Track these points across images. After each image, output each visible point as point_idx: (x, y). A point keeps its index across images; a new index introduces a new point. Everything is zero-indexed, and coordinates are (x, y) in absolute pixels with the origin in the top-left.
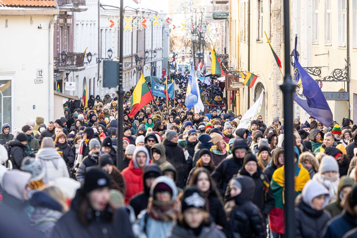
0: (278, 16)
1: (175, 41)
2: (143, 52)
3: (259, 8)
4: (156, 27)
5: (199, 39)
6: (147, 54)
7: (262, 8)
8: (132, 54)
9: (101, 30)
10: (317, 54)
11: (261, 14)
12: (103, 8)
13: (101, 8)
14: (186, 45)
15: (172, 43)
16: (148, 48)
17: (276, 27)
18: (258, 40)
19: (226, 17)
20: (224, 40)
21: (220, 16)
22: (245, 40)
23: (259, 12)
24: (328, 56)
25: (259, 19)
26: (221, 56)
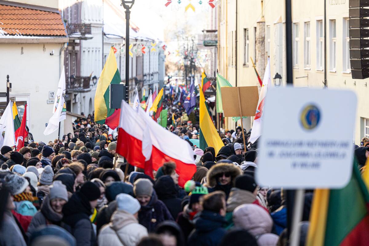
0: (262, 44)
1: (170, 66)
2: (142, 76)
3: (245, 36)
4: (153, 53)
5: (191, 64)
6: (145, 78)
7: (248, 36)
8: (132, 77)
9: (105, 56)
10: (298, 77)
11: (247, 42)
12: (107, 37)
13: (105, 37)
14: (179, 69)
15: (167, 67)
16: (146, 71)
17: (260, 53)
18: (244, 65)
19: (215, 44)
20: (214, 65)
21: (210, 43)
22: (232, 65)
23: (245, 40)
24: (308, 79)
25: (245, 45)
26: (211, 79)
